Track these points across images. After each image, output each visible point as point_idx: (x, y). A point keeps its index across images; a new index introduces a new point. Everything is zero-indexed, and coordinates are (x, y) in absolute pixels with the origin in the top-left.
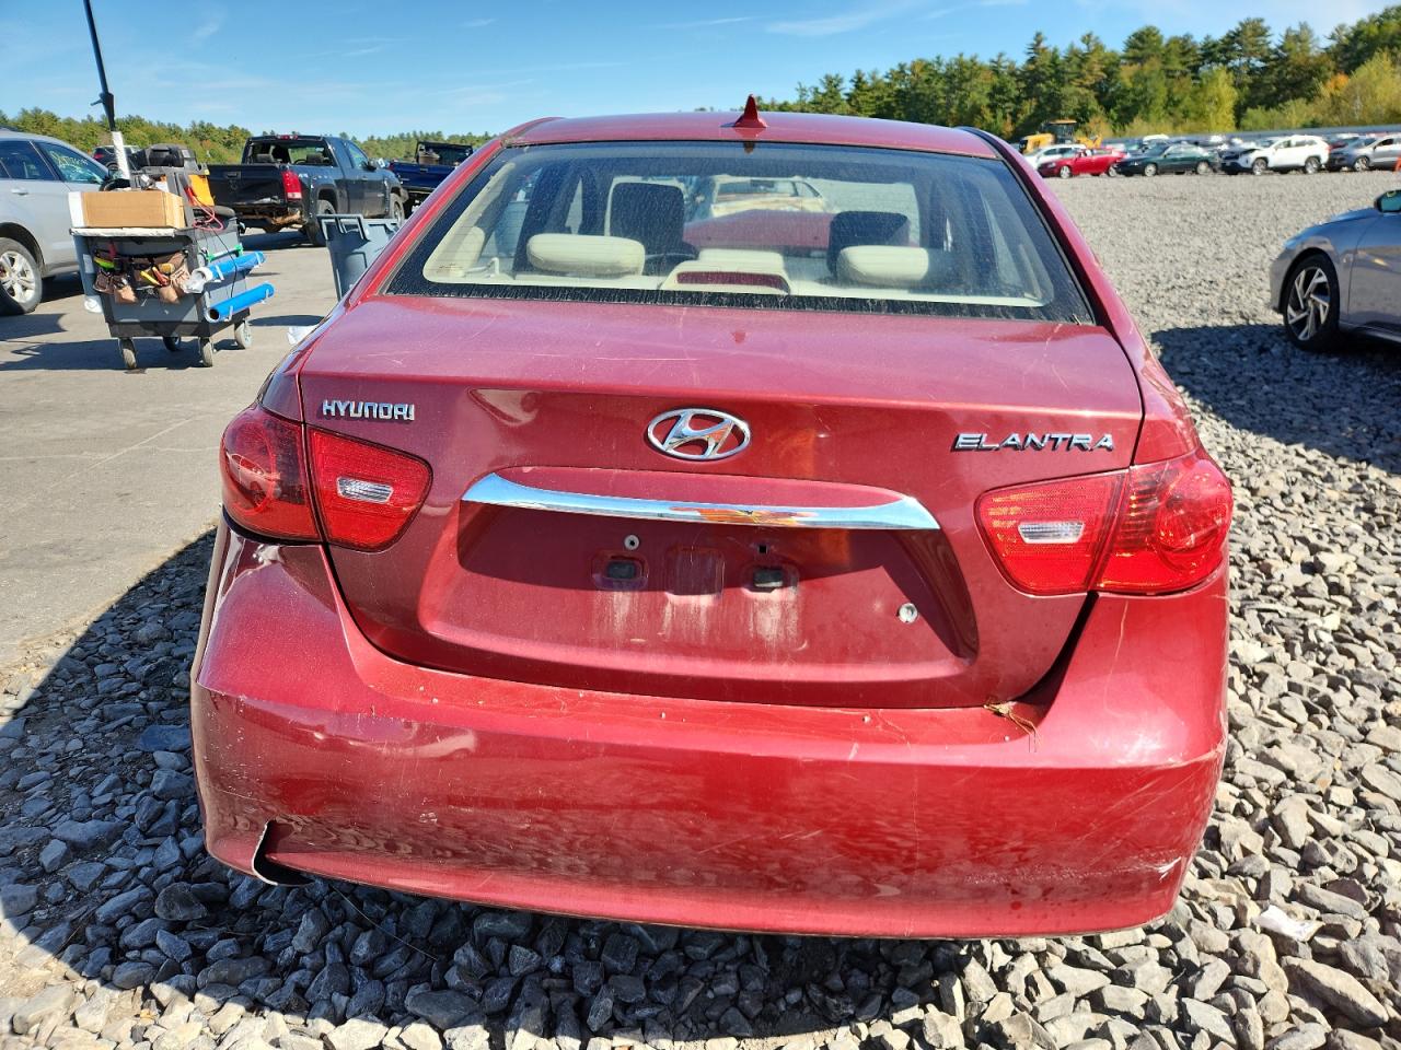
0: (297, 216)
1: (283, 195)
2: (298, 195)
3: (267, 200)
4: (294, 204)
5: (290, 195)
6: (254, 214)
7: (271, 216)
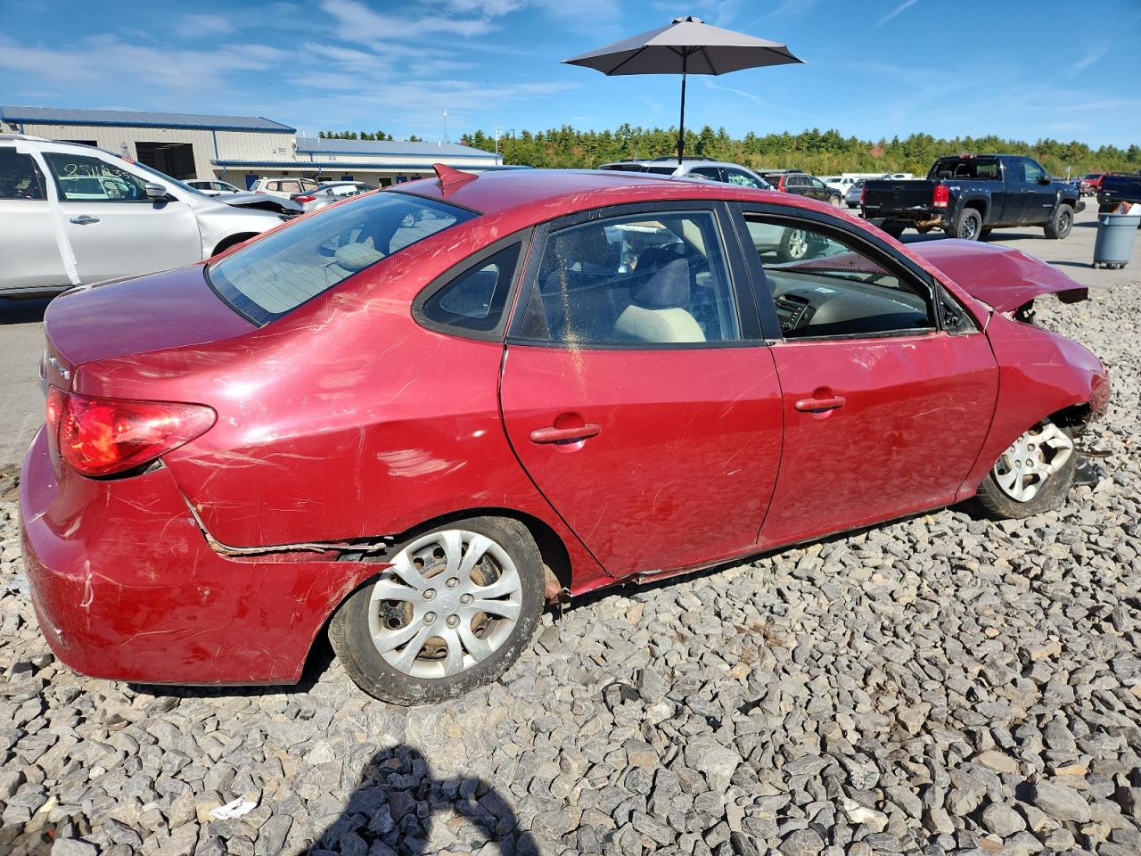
0: (938, 220)
1: (930, 203)
2: (943, 204)
3: (918, 207)
4: (938, 211)
5: (936, 204)
6: (907, 218)
7: (918, 220)
